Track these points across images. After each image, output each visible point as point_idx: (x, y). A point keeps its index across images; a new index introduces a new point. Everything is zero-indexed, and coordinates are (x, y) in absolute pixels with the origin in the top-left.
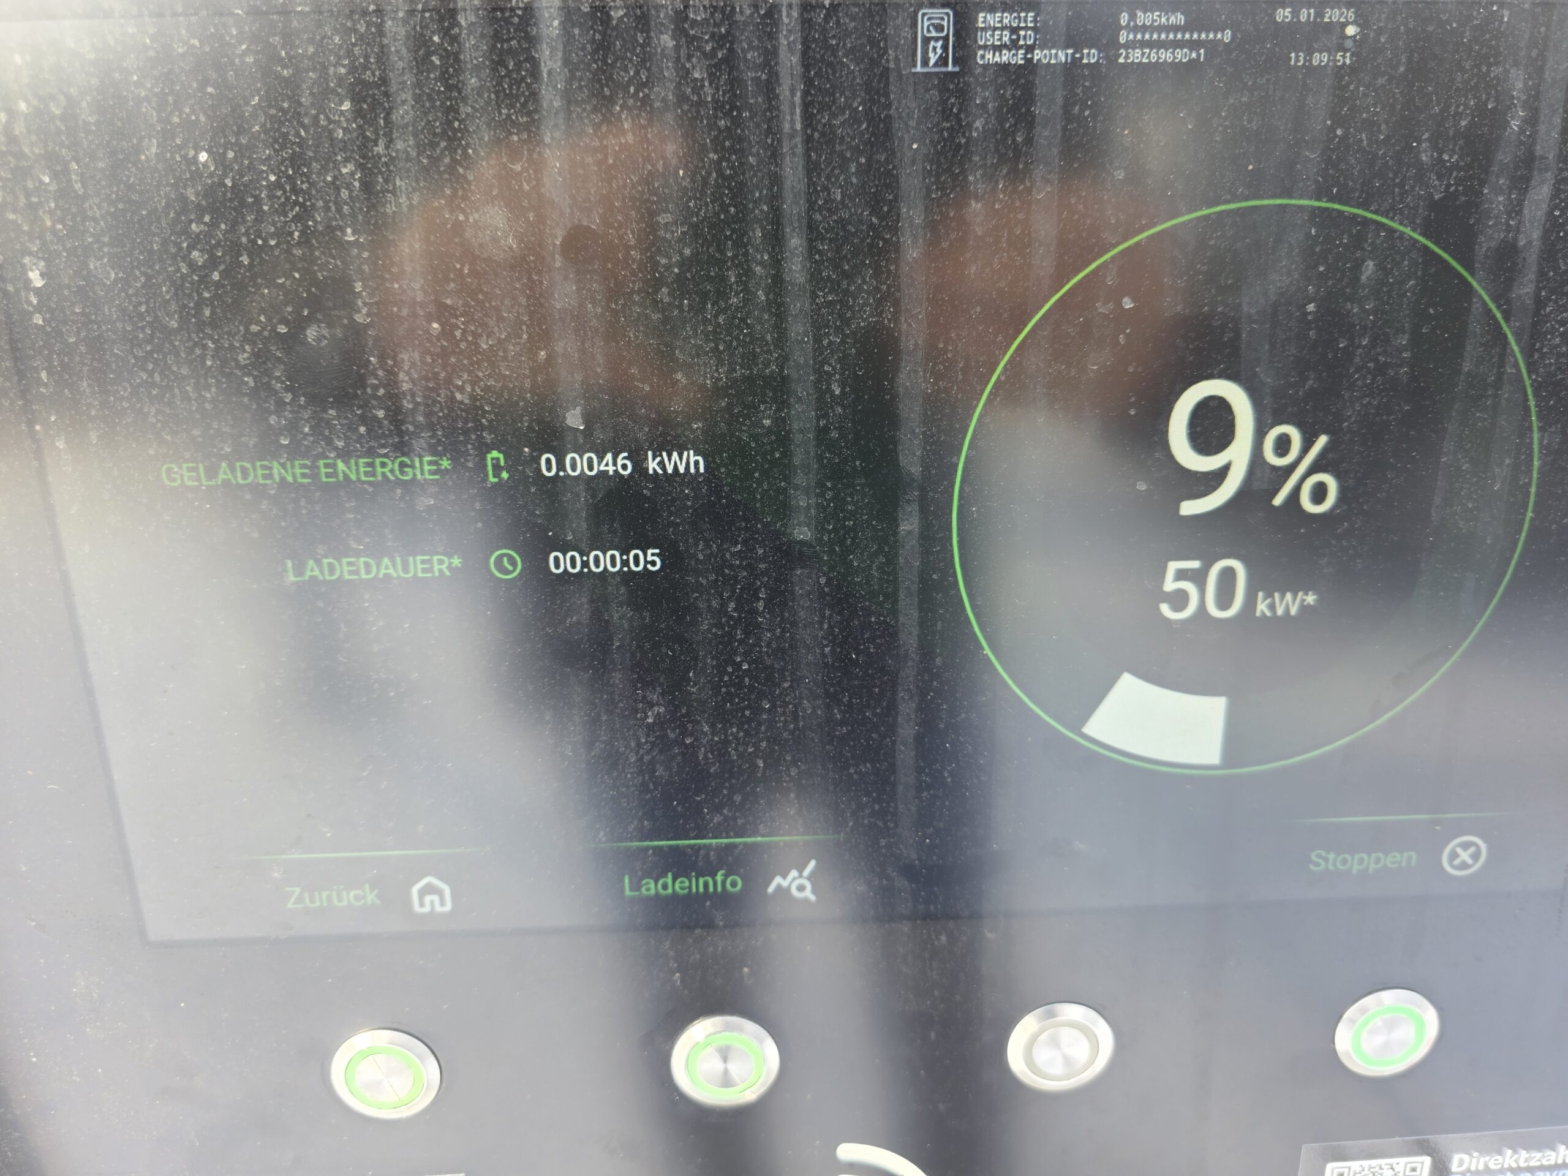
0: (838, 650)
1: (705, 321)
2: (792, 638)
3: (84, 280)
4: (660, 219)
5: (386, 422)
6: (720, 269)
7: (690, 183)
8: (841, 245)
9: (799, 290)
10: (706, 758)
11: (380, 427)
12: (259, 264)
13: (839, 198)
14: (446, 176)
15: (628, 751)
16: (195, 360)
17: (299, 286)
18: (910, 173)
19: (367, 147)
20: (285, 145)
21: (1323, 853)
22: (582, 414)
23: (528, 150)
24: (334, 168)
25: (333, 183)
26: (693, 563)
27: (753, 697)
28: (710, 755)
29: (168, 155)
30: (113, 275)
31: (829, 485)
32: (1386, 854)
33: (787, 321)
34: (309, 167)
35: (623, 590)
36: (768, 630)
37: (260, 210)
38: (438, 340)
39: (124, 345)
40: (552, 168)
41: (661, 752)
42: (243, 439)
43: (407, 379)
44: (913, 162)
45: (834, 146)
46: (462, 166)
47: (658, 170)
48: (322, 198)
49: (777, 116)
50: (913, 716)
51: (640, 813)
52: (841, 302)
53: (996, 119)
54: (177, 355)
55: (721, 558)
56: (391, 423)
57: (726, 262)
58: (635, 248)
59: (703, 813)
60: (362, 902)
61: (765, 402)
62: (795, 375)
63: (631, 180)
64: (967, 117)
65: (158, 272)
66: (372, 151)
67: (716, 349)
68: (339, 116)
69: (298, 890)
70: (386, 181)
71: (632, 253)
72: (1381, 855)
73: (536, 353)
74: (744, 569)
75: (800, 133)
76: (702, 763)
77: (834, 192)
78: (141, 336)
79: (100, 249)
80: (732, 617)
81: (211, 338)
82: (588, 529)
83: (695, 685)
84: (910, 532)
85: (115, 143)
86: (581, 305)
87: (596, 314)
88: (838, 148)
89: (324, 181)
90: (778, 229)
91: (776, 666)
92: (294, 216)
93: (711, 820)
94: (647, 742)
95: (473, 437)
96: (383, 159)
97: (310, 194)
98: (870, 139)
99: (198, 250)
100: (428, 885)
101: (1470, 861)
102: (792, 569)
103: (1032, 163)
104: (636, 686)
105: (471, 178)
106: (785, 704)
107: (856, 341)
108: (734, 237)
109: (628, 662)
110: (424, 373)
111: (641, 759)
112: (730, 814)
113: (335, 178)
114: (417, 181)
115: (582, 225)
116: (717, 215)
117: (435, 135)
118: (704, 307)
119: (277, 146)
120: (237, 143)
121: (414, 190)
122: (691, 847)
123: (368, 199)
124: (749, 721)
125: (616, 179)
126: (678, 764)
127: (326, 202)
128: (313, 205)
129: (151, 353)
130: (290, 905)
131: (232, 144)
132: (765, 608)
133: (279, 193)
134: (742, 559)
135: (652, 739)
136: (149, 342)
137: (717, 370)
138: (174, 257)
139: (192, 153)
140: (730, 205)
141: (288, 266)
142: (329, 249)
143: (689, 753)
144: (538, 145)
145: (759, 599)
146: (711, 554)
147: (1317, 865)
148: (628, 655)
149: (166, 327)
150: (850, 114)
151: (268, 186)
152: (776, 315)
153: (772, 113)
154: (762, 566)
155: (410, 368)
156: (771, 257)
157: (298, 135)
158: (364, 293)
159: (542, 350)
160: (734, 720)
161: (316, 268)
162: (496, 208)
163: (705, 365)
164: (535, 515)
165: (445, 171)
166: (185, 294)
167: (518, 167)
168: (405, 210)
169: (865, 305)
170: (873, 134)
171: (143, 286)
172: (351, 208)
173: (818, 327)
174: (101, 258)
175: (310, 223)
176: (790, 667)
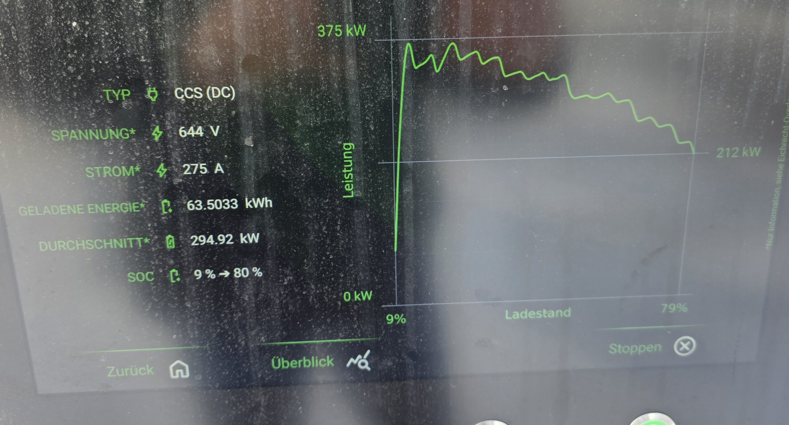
0: (376, 248)
1: (310, 97)
2: (354, 243)
3: (16, 79)
4: (288, 52)
5: (159, 144)
6: (316, 74)
7: (301, 36)
8: (372, 63)
9: (353, 83)
10: (313, 301)
11: (157, 146)
12: (100, 72)
13: (371, 42)
14: (188, 33)
15: (275, 298)
16: (69, 116)
17: (119, 82)
18: (403, 31)
19: (151, 20)
20: (113, 19)
21: (616, 345)
22: (252, 140)
23: (227, 21)
24: (136, 29)
25: (135, 36)
26: (306, 208)
27: (335, 271)
28: (315, 300)
29: (58, 23)
30: (31, 77)
31: (370, 171)
32: (646, 346)
33: (348, 97)
34: (124, 28)
35: (272, 221)
36: (342, 239)
37: (101, 48)
38: (184, 106)
39: (35, 109)
40: (238, 29)
41: (291, 298)
42: (91, 152)
43: (169, 124)
44: (404, 26)
45: (367, 19)
46: (195, 28)
47: (286, 30)
48: (130, 43)
49: (341, 6)
50: (413, 280)
51: (281, 328)
52: (373, 88)
53: (442, 7)
54: (60, 113)
55: (319, 206)
56: (162, 144)
57: (319, 71)
58: (276, 64)
59: (312, 327)
60: (145, 374)
61: (338, 133)
62: (352, 121)
63: (274, 34)
64: (428, 6)
65: (52, 76)
66: (154, 22)
67: (315, 110)
68: (138, 6)
69: (113, 368)
70: (160, 35)
71: (275, 67)
72: (644, 346)
73: (231, 112)
74: (330, 210)
75: (352, 14)
76: (311, 303)
77: (368, 40)
78: (43, 105)
79: (25, 65)
80: (325, 233)
81: (77, 106)
82: (255, 193)
83: (307, 266)
84: (408, 193)
85: (33, 18)
86: (251, 91)
87: (259, 94)
88: (369, 20)
89: (131, 35)
90: (343, 56)
91: (346, 256)
92: (117, 51)
93: (316, 331)
94: (284, 293)
95: (201, 150)
96: (159, 25)
97: (124, 41)
98: (384, 16)
99: (71, 66)
100: (178, 364)
101: (688, 349)
102: (353, 210)
103: (459, 26)
104: (279, 267)
105: (200, 33)
106: (351, 275)
107: (381, 106)
108: (323, 59)
109: (275, 255)
110: (177, 121)
111: (281, 302)
112: (325, 328)
113: (136, 34)
114: (175, 35)
115: (252, 54)
116: (314, 50)
117: (183, 14)
118: (309, 91)
119: (109, 19)
120: (90, 18)
121: (173, 39)
122: (307, 344)
123: (152, 43)
124: (334, 283)
125: (267, 34)
126: (300, 304)
127: (132, 44)
128: (126, 45)
129: (48, 112)
130: (109, 375)
131: (88, 18)
132: (340, 229)
133: (110, 40)
134: (329, 206)
135: (286, 292)
136: (47, 108)
137: (316, 119)
138: (60, 69)
139: (69, 23)
140: (320, 45)
141: (113, 73)
142: (133, 66)
143: (305, 299)
144: (230, 19)
145: (337, 225)
146: (314, 203)
147: (613, 351)
148: (275, 252)
149: (55, 101)
150: (375, 5)
151: (105, 37)
152: (343, 94)
153: (339, 5)
154: (339, 209)
155: (171, 119)
156: (340, 69)
157: (119, 14)
158: (149, 85)
159: (233, 110)
160: (326, 283)
161: (127, 74)
162: (212, 47)
163: (310, 117)
164: (230, 186)
165: (187, 31)
166: (64, 86)
167: (222, 29)
168: (169, 48)
169: (384, 90)
170: (385, 14)
171: (45, 82)
172: (144, 47)
173: (363, 99)
174: (25, 70)
175: (124, 54)
176: (353, 257)
